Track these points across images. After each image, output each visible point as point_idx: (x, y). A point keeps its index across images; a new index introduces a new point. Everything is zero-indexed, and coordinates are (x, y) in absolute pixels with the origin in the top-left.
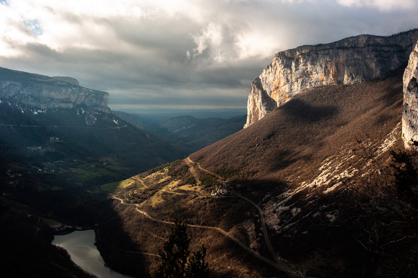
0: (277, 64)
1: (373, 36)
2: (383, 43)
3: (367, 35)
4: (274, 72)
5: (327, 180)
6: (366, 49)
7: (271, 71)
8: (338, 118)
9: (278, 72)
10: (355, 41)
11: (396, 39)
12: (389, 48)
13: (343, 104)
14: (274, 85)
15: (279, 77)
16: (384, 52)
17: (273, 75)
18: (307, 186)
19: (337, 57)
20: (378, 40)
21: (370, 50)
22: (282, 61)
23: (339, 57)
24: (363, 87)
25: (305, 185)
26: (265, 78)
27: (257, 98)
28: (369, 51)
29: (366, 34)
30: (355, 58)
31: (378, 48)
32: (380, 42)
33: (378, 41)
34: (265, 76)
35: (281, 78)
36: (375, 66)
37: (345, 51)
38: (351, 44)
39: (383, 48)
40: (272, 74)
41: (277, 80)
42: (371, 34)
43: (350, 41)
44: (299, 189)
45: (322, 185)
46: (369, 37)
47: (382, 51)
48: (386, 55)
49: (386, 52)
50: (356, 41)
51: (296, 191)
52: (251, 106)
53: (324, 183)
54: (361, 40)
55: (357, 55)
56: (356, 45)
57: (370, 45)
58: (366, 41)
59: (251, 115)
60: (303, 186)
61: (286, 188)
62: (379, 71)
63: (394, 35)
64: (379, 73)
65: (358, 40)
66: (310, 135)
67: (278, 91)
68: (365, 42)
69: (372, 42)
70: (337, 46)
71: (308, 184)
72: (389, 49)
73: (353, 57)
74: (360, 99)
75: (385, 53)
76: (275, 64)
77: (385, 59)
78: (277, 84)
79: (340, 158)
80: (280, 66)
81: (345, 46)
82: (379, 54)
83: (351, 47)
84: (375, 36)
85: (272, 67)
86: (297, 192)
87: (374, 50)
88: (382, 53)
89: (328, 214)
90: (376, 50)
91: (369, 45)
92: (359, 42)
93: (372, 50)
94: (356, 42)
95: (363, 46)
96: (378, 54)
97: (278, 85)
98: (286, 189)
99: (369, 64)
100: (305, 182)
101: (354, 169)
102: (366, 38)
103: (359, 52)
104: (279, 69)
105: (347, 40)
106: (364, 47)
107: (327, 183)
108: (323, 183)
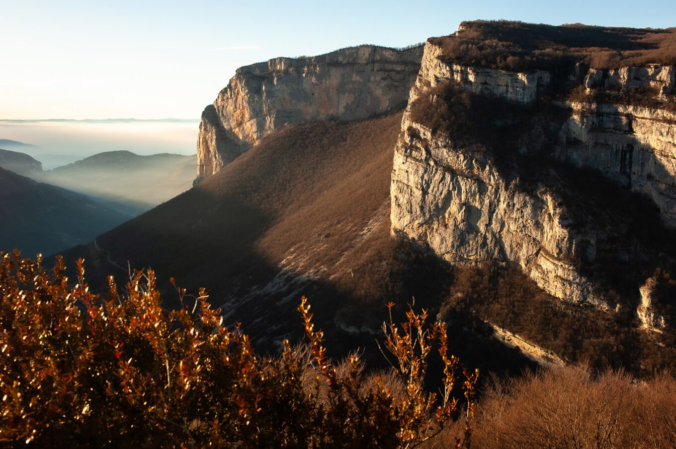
0: (239, 85)
1: (380, 47)
2: (395, 58)
3: (371, 45)
4: (234, 99)
5: (284, 285)
6: (369, 67)
7: (229, 97)
8: (323, 177)
9: (240, 98)
10: (353, 53)
11: (412, 53)
12: (403, 66)
13: (333, 154)
14: (235, 119)
15: (243, 106)
16: (396, 72)
17: (234, 102)
18: (258, 293)
19: (328, 79)
20: (387, 53)
21: (375, 70)
22: (245, 81)
23: (329, 79)
24: (365, 126)
25: (255, 292)
26: (221, 107)
27: (210, 139)
28: (373, 70)
29: (369, 44)
30: (354, 80)
31: (388, 67)
32: (390, 56)
33: (387, 56)
34: (222, 104)
35: (245, 109)
36: (381, 94)
37: (339, 69)
38: (348, 58)
39: (394, 66)
40: (231, 101)
41: (238, 111)
42: (376, 44)
43: (346, 53)
44: (247, 298)
45: (277, 292)
46: (375, 49)
47: (393, 70)
48: (398, 77)
49: (398, 72)
50: (355, 54)
51: (242, 301)
52: (202, 151)
53: (281, 288)
54: (363, 53)
55: (356, 75)
56: (355, 61)
57: (375, 61)
58: (370, 55)
59: (203, 165)
60: (253, 292)
61: (230, 295)
62: (388, 102)
63: (410, 47)
64: (388, 104)
65: (357, 53)
66: (280, 204)
67: (241, 128)
68: (368, 57)
69: (378, 57)
70: (327, 60)
71: (259, 290)
72: (403, 68)
73: (351, 79)
74: (356, 147)
75: (396, 74)
76: (236, 84)
77: (396, 84)
78: (239, 117)
79: (308, 248)
80: (243, 89)
81: (340, 61)
82: (389, 75)
83: (348, 64)
84: (382, 47)
85: (231, 90)
86: (243, 303)
87: (381, 70)
88: (393, 74)
89: (277, 339)
90: (383, 69)
91: (373, 62)
92: (360, 56)
93: (378, 69)
94: (355, 56)
95: (365, 62)
96: (386, 76)
97: (240, 120)
98: (230, 297)
99: (374, 90)
100: (256, 286)
101: (322, 267)
102: (370, 49)
103: (360, 72)
104: (242, 94)
105: (342, 51)
106: (367, 64)
107: (284, 289)
108: (278, 288)
